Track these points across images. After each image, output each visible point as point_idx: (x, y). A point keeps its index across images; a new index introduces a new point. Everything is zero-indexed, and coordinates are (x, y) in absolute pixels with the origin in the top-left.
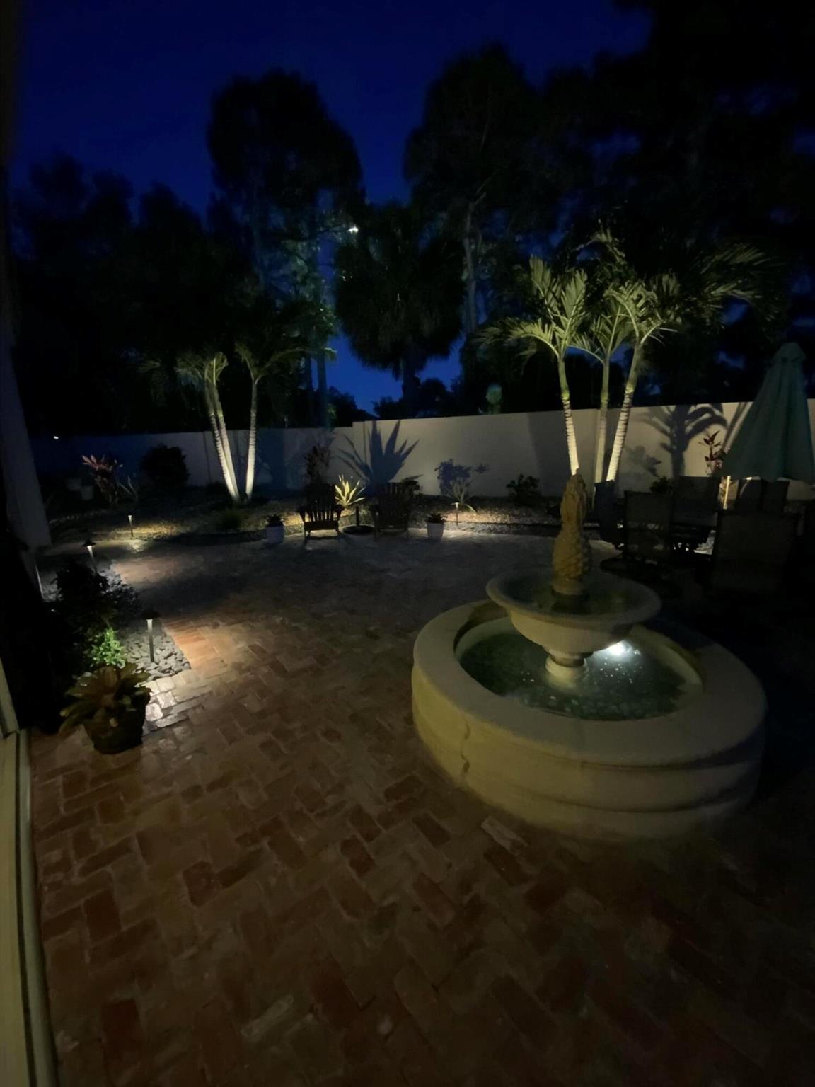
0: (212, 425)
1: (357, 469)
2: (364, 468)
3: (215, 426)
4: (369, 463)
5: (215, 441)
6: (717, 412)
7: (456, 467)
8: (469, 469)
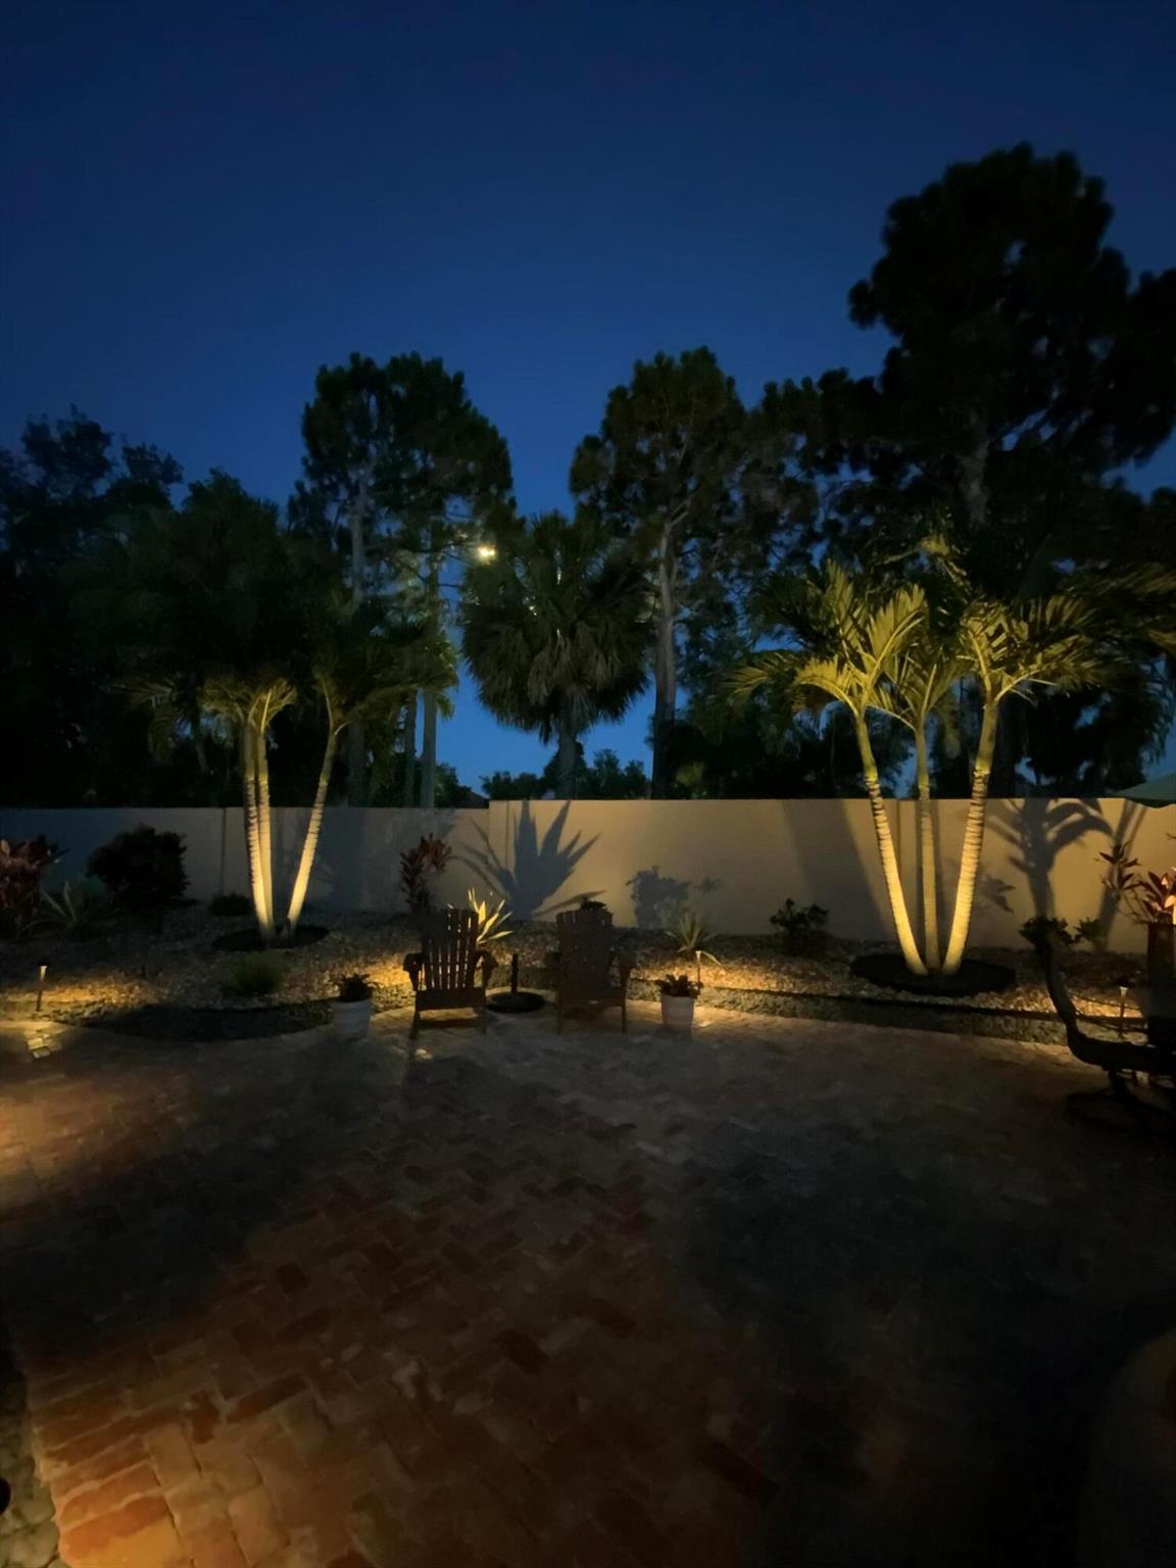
0: (248, 796)
1: (492, 878)
2: (503, 875)
3: (252, 799)
4: (511, 868)
5: (247, 825)
6: (1093, 812)
7: (664, 879)
8: (685, 885)
